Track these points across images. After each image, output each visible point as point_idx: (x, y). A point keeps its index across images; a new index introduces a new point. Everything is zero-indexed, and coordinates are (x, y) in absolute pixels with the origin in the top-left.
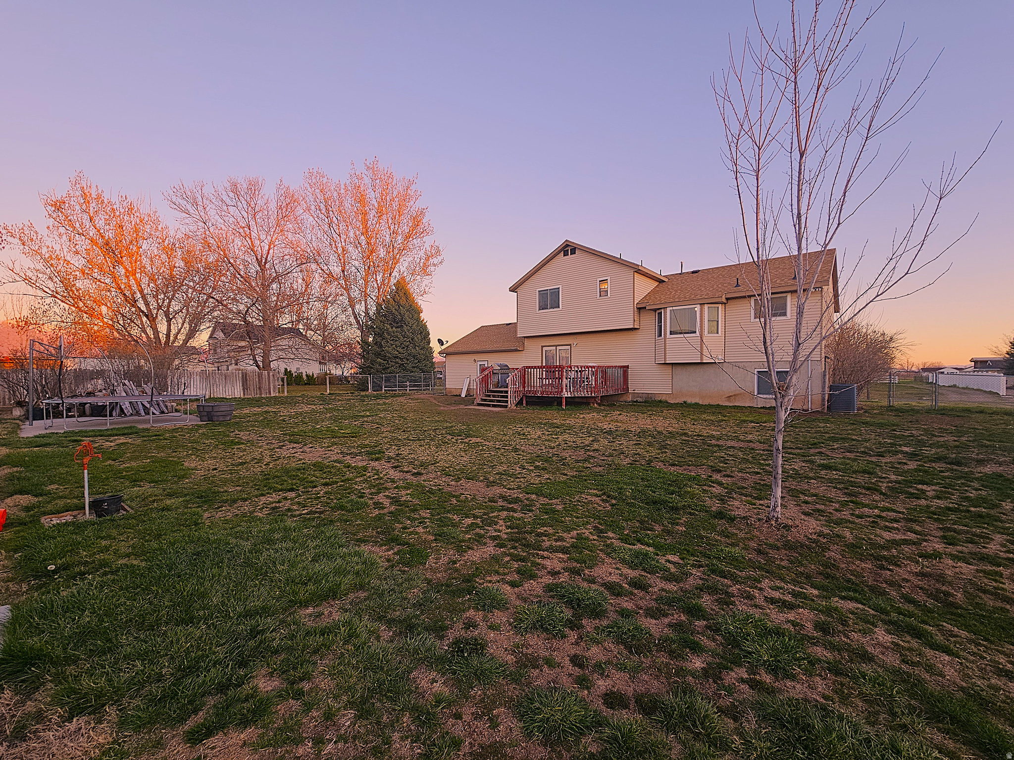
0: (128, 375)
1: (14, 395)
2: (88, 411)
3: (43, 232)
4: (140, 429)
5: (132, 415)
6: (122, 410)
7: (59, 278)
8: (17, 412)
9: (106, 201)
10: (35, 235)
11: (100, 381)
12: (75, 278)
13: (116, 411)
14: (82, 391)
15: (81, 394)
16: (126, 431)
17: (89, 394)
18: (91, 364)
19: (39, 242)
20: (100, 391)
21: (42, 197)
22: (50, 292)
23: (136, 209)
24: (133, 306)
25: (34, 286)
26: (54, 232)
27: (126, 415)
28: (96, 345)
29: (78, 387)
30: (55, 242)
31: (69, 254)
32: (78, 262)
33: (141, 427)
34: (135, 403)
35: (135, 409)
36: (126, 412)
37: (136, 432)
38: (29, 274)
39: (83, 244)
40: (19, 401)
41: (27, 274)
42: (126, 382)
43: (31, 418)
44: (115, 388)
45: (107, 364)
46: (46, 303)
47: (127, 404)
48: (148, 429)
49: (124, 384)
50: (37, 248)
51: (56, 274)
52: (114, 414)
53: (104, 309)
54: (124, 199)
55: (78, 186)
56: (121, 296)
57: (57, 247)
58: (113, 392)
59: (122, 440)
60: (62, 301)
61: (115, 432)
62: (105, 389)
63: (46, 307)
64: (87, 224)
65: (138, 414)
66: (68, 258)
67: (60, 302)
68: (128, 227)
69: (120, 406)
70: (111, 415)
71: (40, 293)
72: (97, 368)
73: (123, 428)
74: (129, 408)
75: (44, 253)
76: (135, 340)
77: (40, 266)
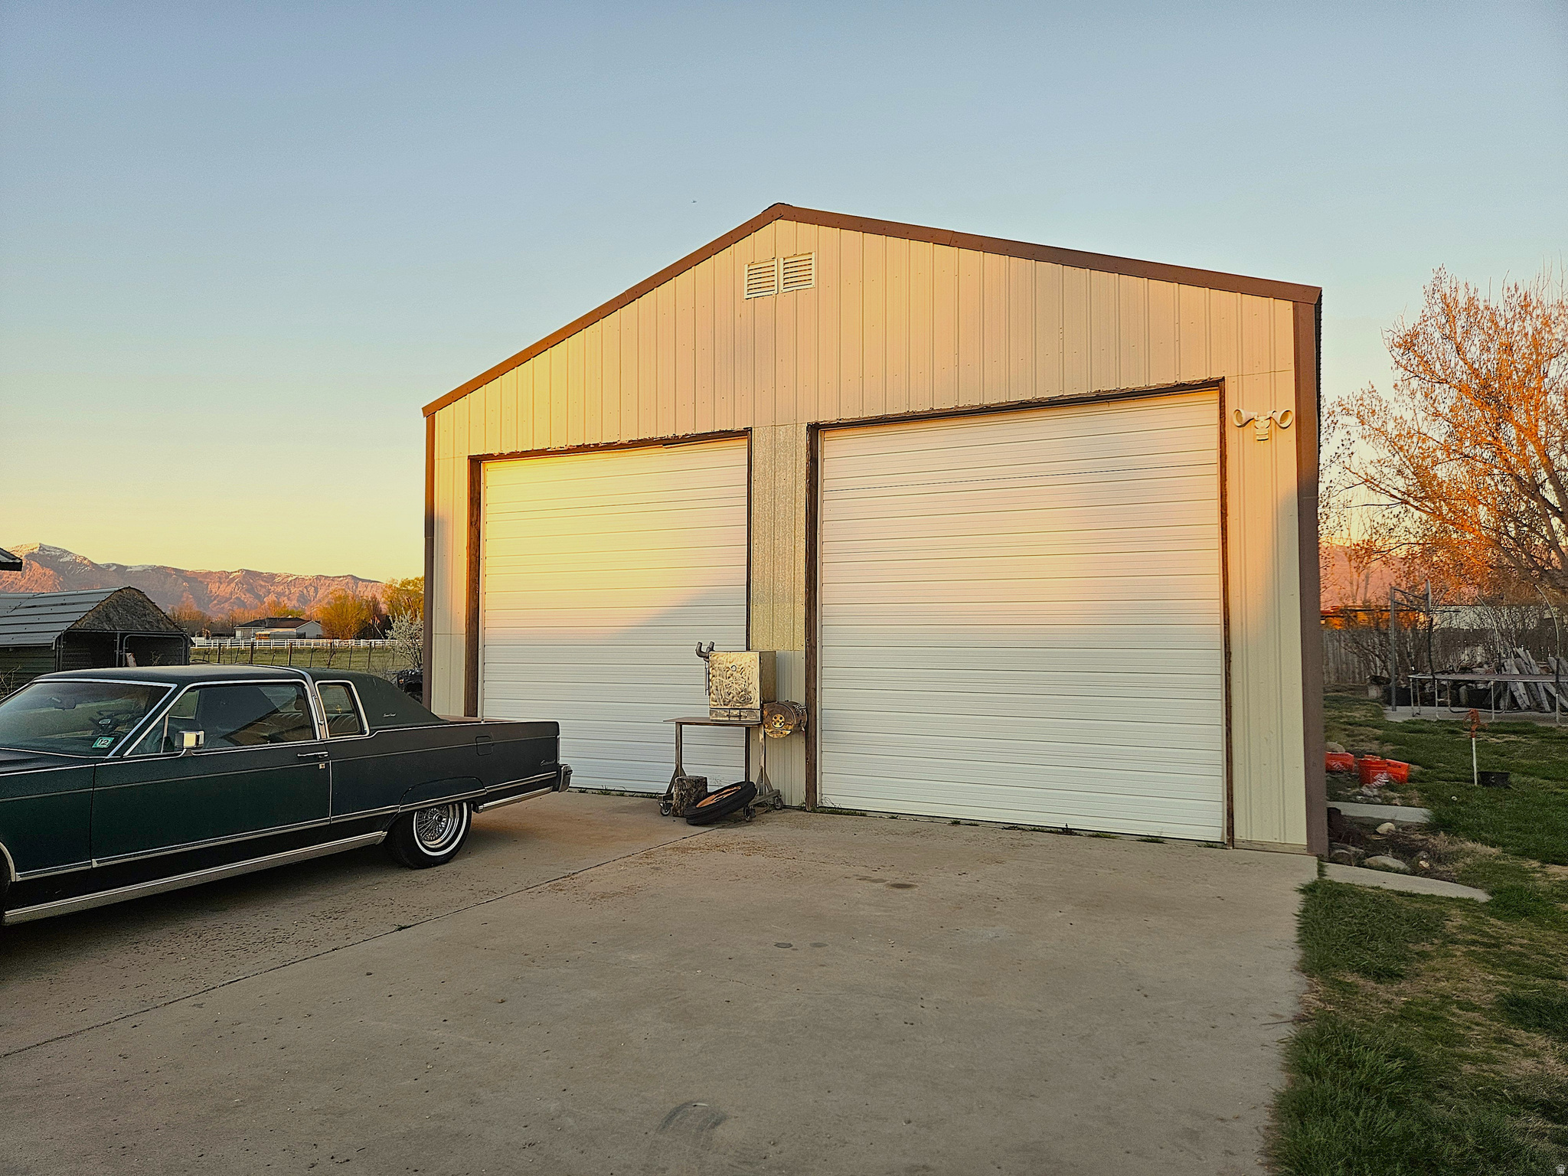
0: (1523, 638)
1: (1369, 668)
2: (1463, 698)
3: (1387, 393)
4: (1538, 728)
5: (1529, 708)
6: (1513, 699)
7: (1411, 468)
8: (1374, 692)
9: (1481, 308)
10: (1378, 404)
11: (1480, 650)
12: (1435, 463)
13: (1504, 701)
14: (1455, 665)
15: (1453, 670)
16: (1518, 728)
17: (1465, 670)
18: (1466, 619)
19: (1382, 414)
20: (1480, 665)
21: (1387, 335)
22: (1399, 495)
23: (1534, 304)
24: (1533, 497)
25: (1378, 489)
26: (1404, 392)
27: (1520, 708)
28: (1471, 582)
29: (1448, 659)
30: (1405, 407)
31: (1426, 423)
32: (1438, 432)
33: (1541, 725)
34: (1533, 685)
35: (1534, 699)
36: (1520, 704)
37: (1534, 732)
38: (1372, 471)
39: (1447, 398)
40: (1376, 677)
41: (1368, 472)
42: (1520, 651)
43: (1394, 703)
44: (1502, 661)
45: (1489, 620)
46: (1393, 514)
47: (1520, 686)
48: (1551, 730)
49: (1517, 656)
50: (1380, 424)
51: (1408, 463)
52: (1502, 704)
53: (1482, 511)
54: (1514, 292)
55: (1437, 295)
56: (1510, 480)
57: (1408, 416)
58: (1500, 668)
59: (1513, 738)
60: (1417, 508)
61: (1502, 727)
62: (1487, 663)
63: (1395, 520)
64: (1453, 358)
65: (1539, 707)
66: (1424, 430)
67: (1413, 510)
68: (1522, 345)
69: (1511, 693)
70: (1497, 708)
71: (1385, 499)
72: (1475, 627)
73: (1514, 724)
74: (1525, 697)
75: (1389, 430)
76: (1537, 568)
77: (1384, 454)
